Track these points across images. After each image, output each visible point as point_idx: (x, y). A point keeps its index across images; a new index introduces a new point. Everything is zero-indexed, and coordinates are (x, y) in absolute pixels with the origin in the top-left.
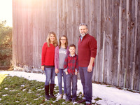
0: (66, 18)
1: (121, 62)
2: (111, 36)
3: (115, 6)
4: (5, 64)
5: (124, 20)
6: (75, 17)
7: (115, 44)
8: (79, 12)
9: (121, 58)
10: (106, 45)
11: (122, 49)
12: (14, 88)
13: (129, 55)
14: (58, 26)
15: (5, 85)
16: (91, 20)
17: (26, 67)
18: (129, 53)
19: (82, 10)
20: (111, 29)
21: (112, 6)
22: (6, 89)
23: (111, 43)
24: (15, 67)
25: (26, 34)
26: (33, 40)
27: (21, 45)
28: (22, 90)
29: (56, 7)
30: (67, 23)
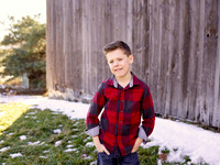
4: (39, 85)
12: (38, 136)
14: (130, 11)
15: (22, 130)
17: (70, 92)
22: (23, 138)
24: (51, 92)
25: (70, 30)
26: (81, 41)
27: (61, 52)
28: (53, 143)
30: (150, 2)
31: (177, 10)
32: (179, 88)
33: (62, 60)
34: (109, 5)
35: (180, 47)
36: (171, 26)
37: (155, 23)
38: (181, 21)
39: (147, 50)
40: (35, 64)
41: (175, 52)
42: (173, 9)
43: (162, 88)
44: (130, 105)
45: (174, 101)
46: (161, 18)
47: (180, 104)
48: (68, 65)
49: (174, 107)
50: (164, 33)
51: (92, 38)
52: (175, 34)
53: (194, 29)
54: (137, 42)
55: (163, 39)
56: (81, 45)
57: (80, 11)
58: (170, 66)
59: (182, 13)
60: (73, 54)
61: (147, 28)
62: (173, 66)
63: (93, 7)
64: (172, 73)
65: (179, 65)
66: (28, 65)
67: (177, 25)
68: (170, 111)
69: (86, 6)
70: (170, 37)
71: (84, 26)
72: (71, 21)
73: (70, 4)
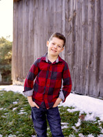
0: (74, 17)
4: (8, 79)
6: (86, 15)
8: (93, 8)
12: (3, 105)
14: (64, 29)
19: (96, 4)
24: (15, 82)
25: (27, 43)
26: (34, 49)
27: (21, 57)
28: (11, 109)
29: (61, 6)
30: (76, 24)
31: (93, 28)
32: (94, 77)
33: (21, 61)
34: (51, 27)
35: (95, 51)
36: (89, 38)
37: (79, 36)
38: (95, 35)
39: (74, 54)
40: (6, 66)
41: (92, 54)
42: (90, 28)
43: (83, 78)
44: (55, 74)
45: (91, 86)
46: (83, 33)
47: (95, 87)
48: (25, 65)
49: (91, 90)
50: (84, 43)
51: (40, 47)
52: (92, 43)
54: (68, 49)
55: (84, 46)
56: (33, 52)
57: (33, 31)
58: (88, 63)
60: (28, 58)
61: (74, 40)
62: (90, 63)
63: (42, 28)
64: (90, 67)
65: (94, 62)
67: (93, 38)
68: (89, 92)
69: (37, 27)
70: (89, 45)
71: (35, 40)
72: (27, 37)
73: (28, 27)
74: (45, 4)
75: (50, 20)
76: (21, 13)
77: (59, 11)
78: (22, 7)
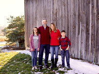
0: (56, 13)
1: (92, 44)
2: (85, 25)
3: (87, 4)
5: (93, 14)
6: (62, 13)
7: (88, 31)
8: (65, 9)
9: (92, 41)
10: (82, 32)
11: (92, 34)
13: (97, 39)
14: (52, 19)
16: (72, 14)
18: (97, 37)
19: (66, 7)
20: (85, 20)
21: (85, 4)
23: (85, 30)
25: (33, 25)
28: (23, 62)
29: (50, 6)
30: (58, 17)
34: (45, 17)
36: (64, 25)
37: (59, 24)
42: (64, 19)
46: (61, 22)
50: (62, 27)
53: (70, 26)
57: (36, 18)
59: (66, 21)
63: (41, 17)
66: (19, 37)
69: (38, 16)
72: (33, 22)
73: (33, 15)
74: (42, 3)
75: (45, 13)
76: (29, 6)
77: (49, 8)
78: (29, 3)
